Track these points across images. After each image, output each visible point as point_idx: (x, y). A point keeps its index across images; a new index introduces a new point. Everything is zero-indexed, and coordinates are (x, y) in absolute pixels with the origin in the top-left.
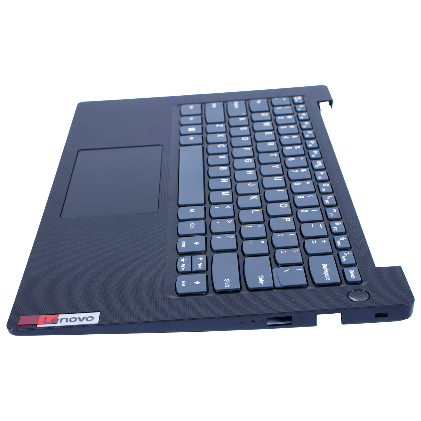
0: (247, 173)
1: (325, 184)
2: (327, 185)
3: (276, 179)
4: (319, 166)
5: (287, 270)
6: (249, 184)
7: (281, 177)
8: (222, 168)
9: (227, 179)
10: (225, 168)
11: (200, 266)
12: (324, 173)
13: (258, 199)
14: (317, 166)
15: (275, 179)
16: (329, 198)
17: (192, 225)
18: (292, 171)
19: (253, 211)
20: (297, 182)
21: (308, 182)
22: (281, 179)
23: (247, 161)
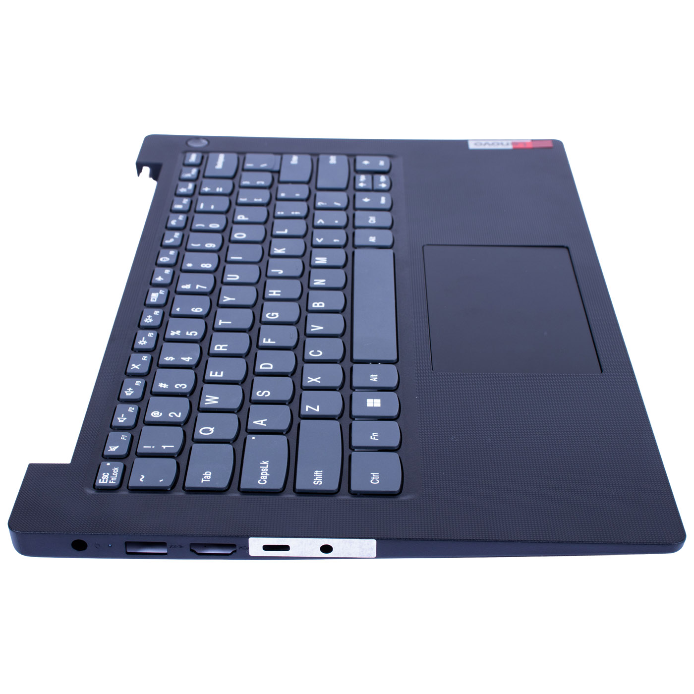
0: (280, 291)
1: (165, 261)
2: (163, 259)
3: (235, 277)
4: (158, 292)
5: (263, 166)
6: (281, 272)
7: (228, 279)
8: (321, 305)
9: (315, 284)
10: (316, 305)
11: (363, 178)
12: (156, 279)
13: (273, 249)
14: (160, 293)
15: (238, 277)
16: (172, 240)
17: (372, 220)
18: (205, 288)
19: (286, 232)
20: (205, 268)
21: (189, 267)
22: (229, 275)
23: (275, 316)
